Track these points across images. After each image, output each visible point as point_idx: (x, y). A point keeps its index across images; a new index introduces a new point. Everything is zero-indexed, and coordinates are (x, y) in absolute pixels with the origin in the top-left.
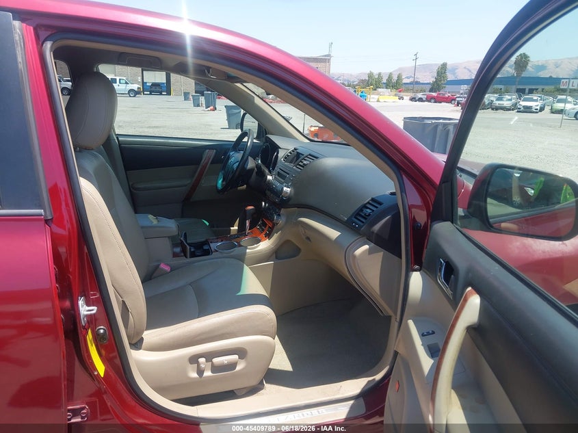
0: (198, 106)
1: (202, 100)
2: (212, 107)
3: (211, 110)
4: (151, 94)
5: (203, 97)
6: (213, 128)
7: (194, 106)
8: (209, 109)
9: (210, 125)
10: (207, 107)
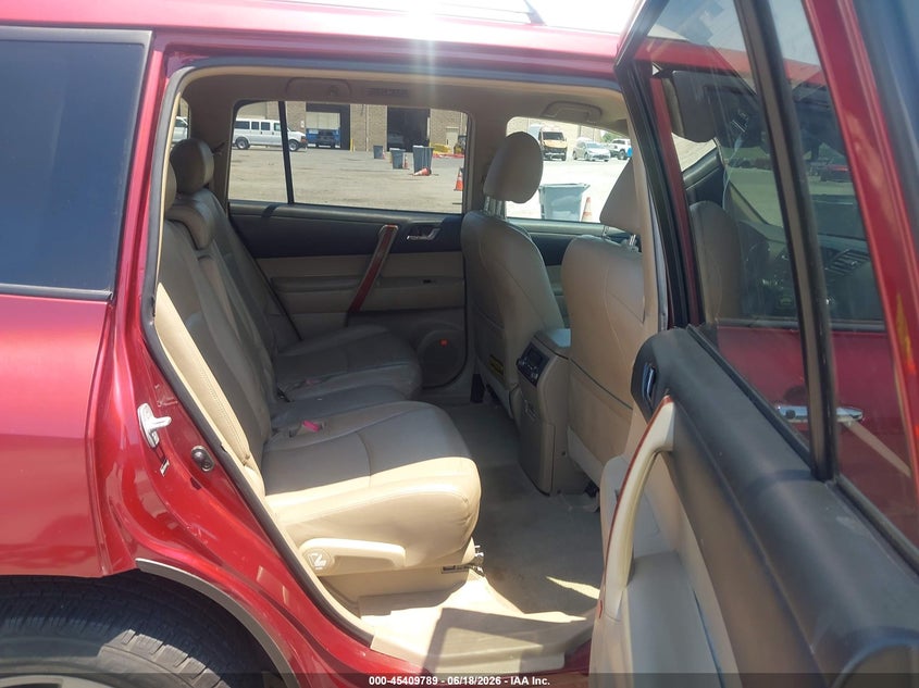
0: (400, 167)
1: (409, 158)
2: (425, 170)
3: (423, 174)
4: (317, 147)
5: (412, 154)
6: (441, 203)
7: (394, 167)
8: (420, 172)
9: (434, 198)
10: (417, 169)
